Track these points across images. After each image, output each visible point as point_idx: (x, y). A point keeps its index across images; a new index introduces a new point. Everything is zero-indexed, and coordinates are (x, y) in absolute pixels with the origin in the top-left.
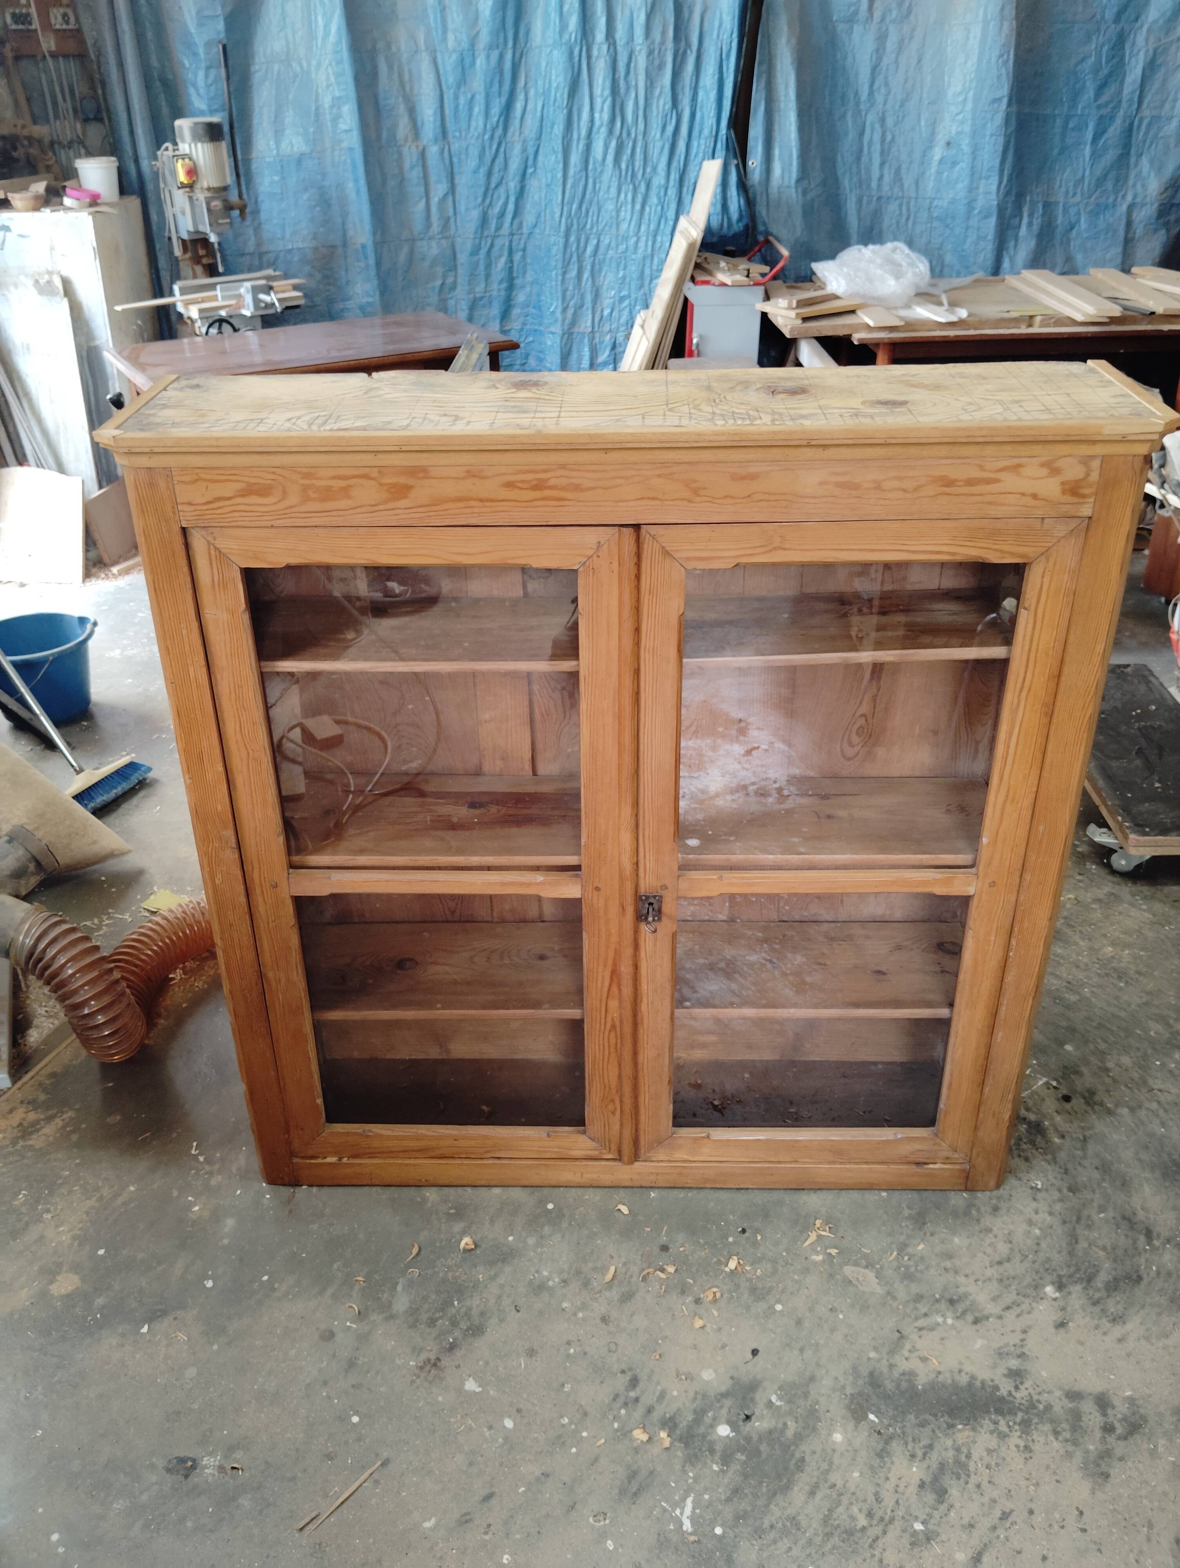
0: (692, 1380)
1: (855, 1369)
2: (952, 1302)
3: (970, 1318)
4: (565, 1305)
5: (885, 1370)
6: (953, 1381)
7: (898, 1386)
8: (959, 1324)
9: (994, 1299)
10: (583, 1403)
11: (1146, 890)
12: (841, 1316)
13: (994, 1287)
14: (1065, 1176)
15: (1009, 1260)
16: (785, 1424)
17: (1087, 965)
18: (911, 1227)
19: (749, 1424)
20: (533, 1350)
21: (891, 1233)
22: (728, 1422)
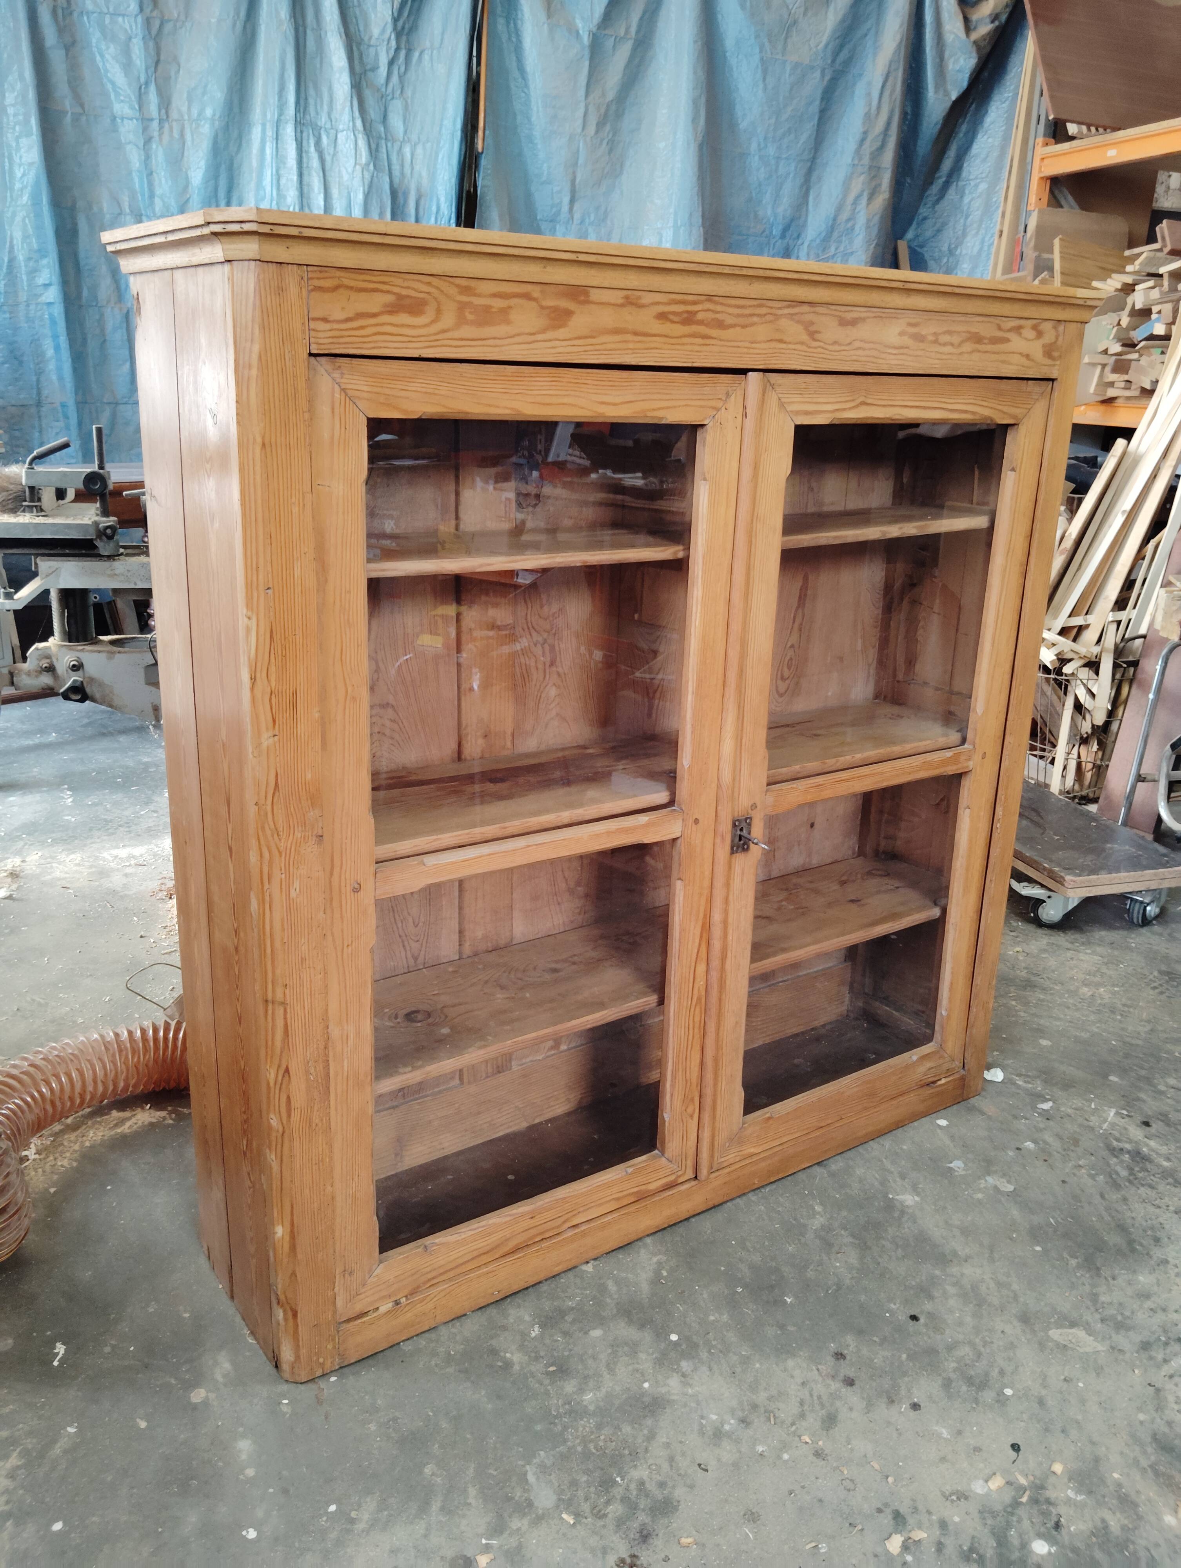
0: (966, 1498)
1: (1133, 1436)
4: (760, 1449)
5: (1166, 1430)
11: (1079, 937)
12: (1081, 1385)
16: (1103, 1521)
17: (1075, 1005)
18: (1087, 1275)
19: (1064, 1531)
20: (753, 1514)
21: (1073, 1286)
22: (1040, 1536)
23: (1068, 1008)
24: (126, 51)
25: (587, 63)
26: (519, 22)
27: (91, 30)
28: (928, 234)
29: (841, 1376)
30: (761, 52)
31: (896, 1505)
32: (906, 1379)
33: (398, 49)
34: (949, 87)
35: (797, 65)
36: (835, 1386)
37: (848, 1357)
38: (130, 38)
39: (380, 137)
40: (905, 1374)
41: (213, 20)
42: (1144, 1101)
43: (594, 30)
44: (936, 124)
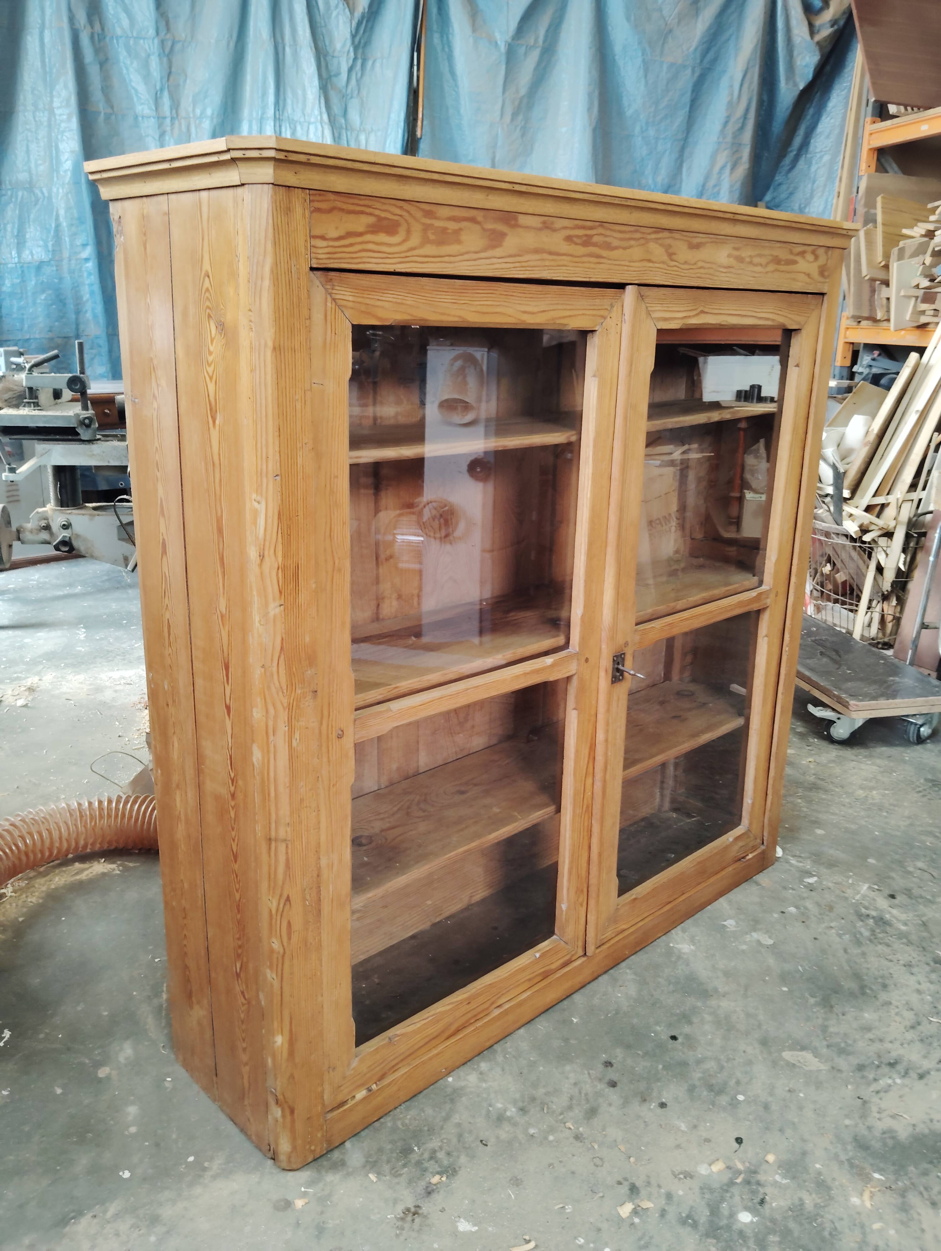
0: (692, 1177)
1: (838, 1136)
2: (892, 1065)
3: (913, 1075)
4: (532, 1131)
5: (866, 1133)
6: (930, 1130)
7: (885, 1145)
8: (907, 1081)
9: (925, 1057)
10: (592, 1220)
11: (863, 751)
12: (802, 1095)
13: (918, 1046)
14: (925, 953)
15: (919, 1024)
16: (801, 1199)
17: (850, 804)
18: (822, 1011)
19: (767, 1206)
20: (517, 1180)
21: (808, 1019)
22: (746, 1209)
23: (844, 805)
24: (146, 64)
25: (503, 67)
26: (450, 36)
27: (120, 49)
28: (783, 196)
29: (607, 1079)
30: (643, 55)
31: (634, 1180)
32: (659, 1084)
33: (355, 59)
34: (798, 79)
35: (672, 65)
36: (600, 1086)
37: (615, 1066)
38: (149, 56)
39: (341, 128)
40: (659, 1080)
41: (213, 41)
42: (893, 879)
43: (510, 40)
44: (787, 109)
